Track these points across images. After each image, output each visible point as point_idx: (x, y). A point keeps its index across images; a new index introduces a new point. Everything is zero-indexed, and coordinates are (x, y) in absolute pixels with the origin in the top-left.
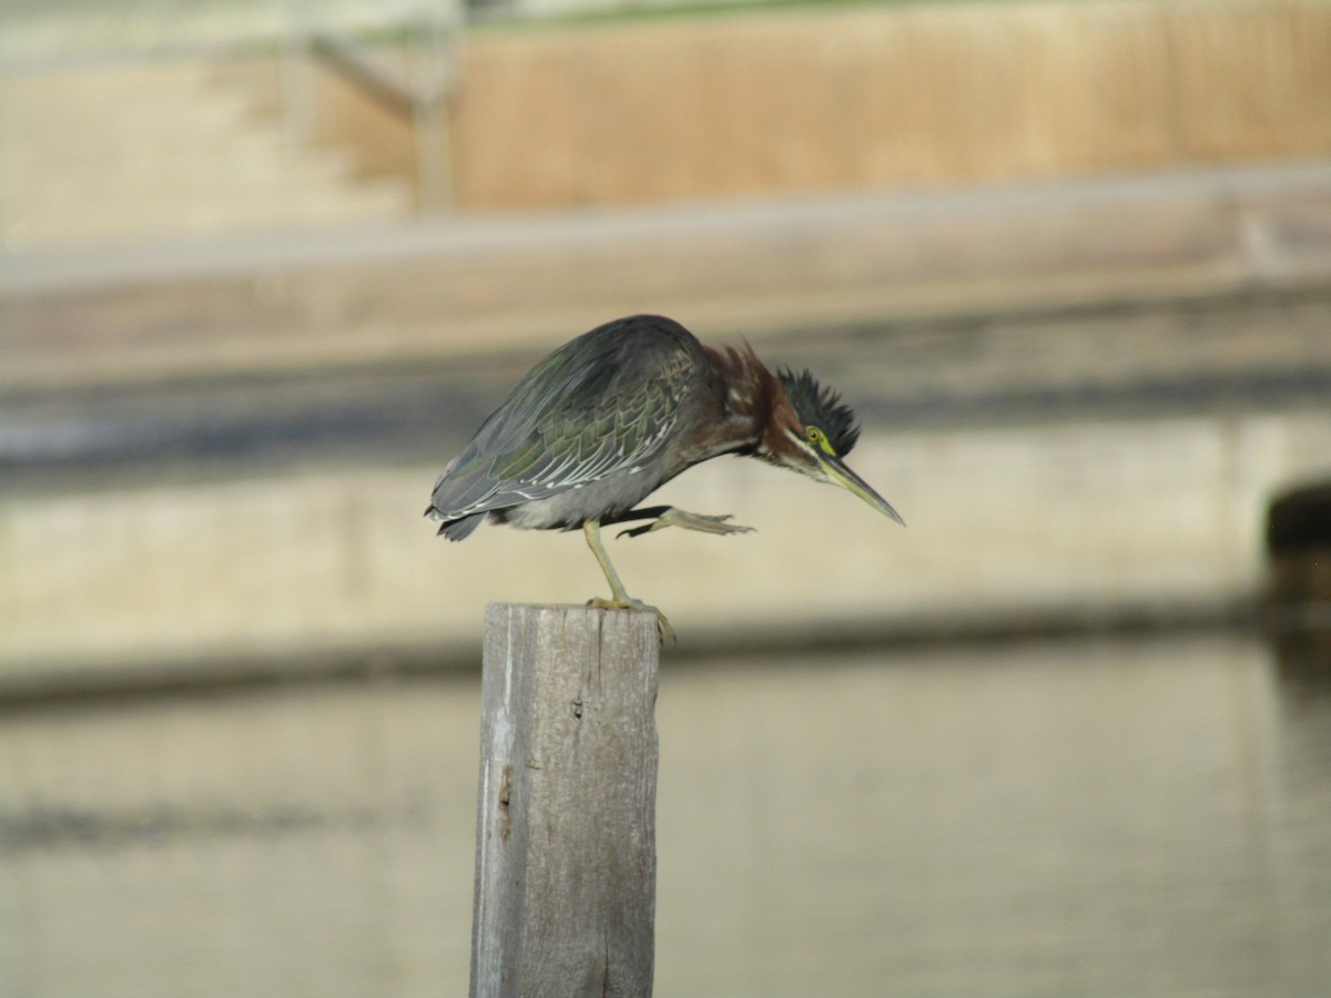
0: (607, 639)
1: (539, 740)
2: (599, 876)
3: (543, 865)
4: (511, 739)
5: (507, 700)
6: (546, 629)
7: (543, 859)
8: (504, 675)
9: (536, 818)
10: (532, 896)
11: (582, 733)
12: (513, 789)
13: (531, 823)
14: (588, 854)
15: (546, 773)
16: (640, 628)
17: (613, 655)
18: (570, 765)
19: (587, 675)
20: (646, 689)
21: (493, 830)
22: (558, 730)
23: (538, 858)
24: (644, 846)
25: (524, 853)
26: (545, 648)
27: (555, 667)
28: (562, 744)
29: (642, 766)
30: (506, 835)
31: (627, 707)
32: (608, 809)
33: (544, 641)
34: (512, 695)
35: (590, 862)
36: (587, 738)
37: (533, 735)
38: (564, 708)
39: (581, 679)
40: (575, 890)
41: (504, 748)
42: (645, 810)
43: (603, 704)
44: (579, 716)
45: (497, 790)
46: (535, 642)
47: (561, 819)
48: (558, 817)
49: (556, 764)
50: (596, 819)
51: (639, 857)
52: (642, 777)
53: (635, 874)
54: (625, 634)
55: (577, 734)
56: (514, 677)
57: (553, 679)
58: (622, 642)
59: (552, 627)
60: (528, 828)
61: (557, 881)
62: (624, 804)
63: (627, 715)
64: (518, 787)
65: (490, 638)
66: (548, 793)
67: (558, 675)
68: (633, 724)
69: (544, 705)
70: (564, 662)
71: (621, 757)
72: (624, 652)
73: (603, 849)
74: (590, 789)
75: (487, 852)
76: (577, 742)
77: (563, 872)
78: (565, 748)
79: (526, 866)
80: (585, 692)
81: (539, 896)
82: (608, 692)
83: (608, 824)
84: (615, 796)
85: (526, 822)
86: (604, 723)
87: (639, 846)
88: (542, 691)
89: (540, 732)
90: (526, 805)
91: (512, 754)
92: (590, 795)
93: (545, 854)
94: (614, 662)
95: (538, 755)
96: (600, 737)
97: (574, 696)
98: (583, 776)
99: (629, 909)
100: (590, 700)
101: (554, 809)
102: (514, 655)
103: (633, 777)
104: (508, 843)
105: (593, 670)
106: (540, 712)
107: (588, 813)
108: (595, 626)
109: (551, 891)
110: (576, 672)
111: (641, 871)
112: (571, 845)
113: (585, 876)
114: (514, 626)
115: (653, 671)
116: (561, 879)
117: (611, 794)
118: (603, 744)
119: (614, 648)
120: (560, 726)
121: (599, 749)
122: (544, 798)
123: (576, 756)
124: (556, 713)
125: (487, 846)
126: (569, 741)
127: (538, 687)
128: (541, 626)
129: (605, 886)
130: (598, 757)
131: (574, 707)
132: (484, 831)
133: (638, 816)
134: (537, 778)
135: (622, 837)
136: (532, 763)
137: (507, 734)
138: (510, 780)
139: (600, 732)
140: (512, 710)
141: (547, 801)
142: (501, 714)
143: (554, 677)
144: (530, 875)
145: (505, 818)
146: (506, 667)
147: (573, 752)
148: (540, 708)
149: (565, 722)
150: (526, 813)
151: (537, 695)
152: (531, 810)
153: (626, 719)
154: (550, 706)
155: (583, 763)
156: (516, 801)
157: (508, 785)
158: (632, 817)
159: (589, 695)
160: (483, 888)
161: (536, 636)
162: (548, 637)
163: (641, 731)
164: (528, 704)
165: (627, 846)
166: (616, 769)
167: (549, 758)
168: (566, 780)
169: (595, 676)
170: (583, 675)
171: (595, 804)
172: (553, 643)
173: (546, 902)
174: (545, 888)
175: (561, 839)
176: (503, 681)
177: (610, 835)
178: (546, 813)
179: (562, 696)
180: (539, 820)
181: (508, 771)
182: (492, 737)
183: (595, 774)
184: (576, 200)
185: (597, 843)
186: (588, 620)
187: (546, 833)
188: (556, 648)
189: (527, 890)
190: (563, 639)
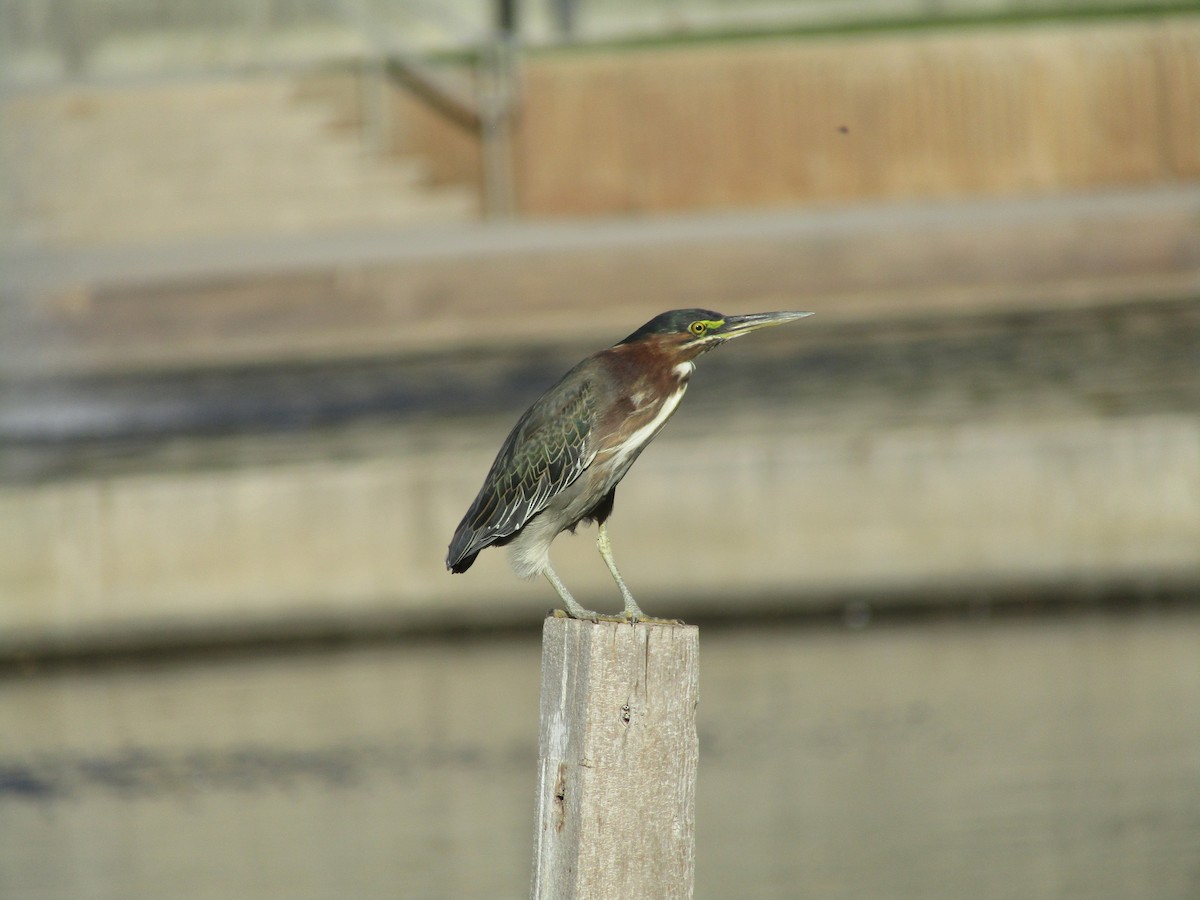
0: (653, 651)
1: (591, 741)
2: (643, 864)
3: (593, 854)
4: (566, 740)
5: (563, 706)
6: (599, 642)
7: (594, 848)
8: (560, 683)
9: (588, 811)
10: (584, 881)
11: (629, 736)
12: (567, 785)
13: (583, 816)
14: (634, 844)
15: (597, 771)
16: (683, 642)
17: (659, 666)
18: (618, 765)
19: (635, 684)
20: (688, 696)
21: (549, 822)
22: (608, 732)
23: (589, 847)
24: (684, 838)
25: (576, 842)
26: (597, 659)
27: (607, 676)
28: (612, 745)
29: (683, 766)
30: (560, 826)
31: (670, 712)
32: (653, 804)
33: (596, 653)
34: (567, 701)
35: (636, 851)
36: (634, 740)
37: (586, 737)
38: (614, 713)
39: (629, 687)
40: (622, 877)
41: (560, 748)
42: (685, 804)
43: (648, 709)
44: (627, 720)
45: (553, 785)
46: (589, 654)
47: (610, 813)
48: (607, 811)
49: (606, 763)
50: (641, 812)
51: (680, 847)
52: (683, 776)
53: (676, 862)
54: (668, 648)
55: (625, 736)
56: (569, 684)
57: (604, 687)
58: (667, 654)
59: (604, 640)
60: (580, 821)
61: (606, 868)
62: (666, 800)
63: (670, 719)
64: (571, 783)
65: (548, 650)
66: (598, 789)
67: (608, 683)
68: (676, 728)
69: (596, 710)
70: (614, 671)
71: (665, 758)
72: (668, 664)
73: (647, 840)
74: (636, 786)
75: (543, 841)
76: (625, 743)
77: (612, 860)
78: (614, 748)
79: (578, 854)
80: (633, 699)
81: (589, 882)
82: (653, 699)
83: (652, 818)
84: (659, 793)
85: (578, 815)
86: (649, 727)
87: (679, 837)
88: (594, 698)
89: (592, 734)
90: (579, 800)
91: (566, 754)
92: (636, 791)
93: (595, 844)
94: (658, 672)
95: (590, 755)
96: (646, 740)
97: (623, 702)
98: (630, 774)
99: (670, 895)
100: (637, 705)
101: (604, 803)
102: (569, 665)
103: (675, 776)
104: (562, 833)
105: (640, 679)
106: (592, 716)
107: (635, 807)
108: (643, 640)
109: (600, 877)
110: (626, 681)
111: (681, 860)
112: (619, 836)
113: (631, 864)
114: (570, 638)
115: (694, 681)
116: (609, 867)
117: (655, 791)
118: (648, 746)
119: (659, 659)
120: (610, 729)
121: (644, 751)
122: (595, 793)
123: (624, 756)
124: (607, 718)
125: (543, 836)
126: (618, 742)
127: (591, 694)
128: (594, 639)
129: (649, 873)
130: (644, 757)
131: (623, 712)
132: (541, 823)
133: (679, 810)
134: (589, 776)
135: (665, 829)
136: (584, 763)
137: (562, 736)
138: (564, 777)
139: (645, 735)
140: (566, 715)
141: (597, 796)
142: (557, 717)
143: (605, 685)
144: (582, 863)
145: (560, 811)
146: (562, 675)
147: (621, 753)
148: (593, 713)
149: (615, 725)
150: (579, 807)
151: (589, 701)
152: (583, 805)
153: (669, 723)
154: (601, 711)
155: (630, 762)
156: (569, 796)
157: (563, 782)
158: (674, 811)
159: (637, 701)
160: (539, 874)
161: (589, 648)
162: (600, 649)
163: (683, 734)
164: (581, 709)
165: (669, 837)
166: (660, 767)
167: (600, 758)
168: (615, 778)
169: (642, 684)
170: (631, 683)
171: (641, 799)
172: (605, 654)
173: (596, 886)
174: (595, 874)
175: (610, 830)
176: (560, 688)
177: (654, 827)
178: (596, 806)
179: (612, 702)
180: (590, 813)
181: (563, 769)
182: (549, 738)
183: (641, 773)
184: (628, 207)
185: (642, 834)
186: (637, 634)
187: (597, 824)
188: (607, 659)
189: (579, 876)
190: (613, 651)
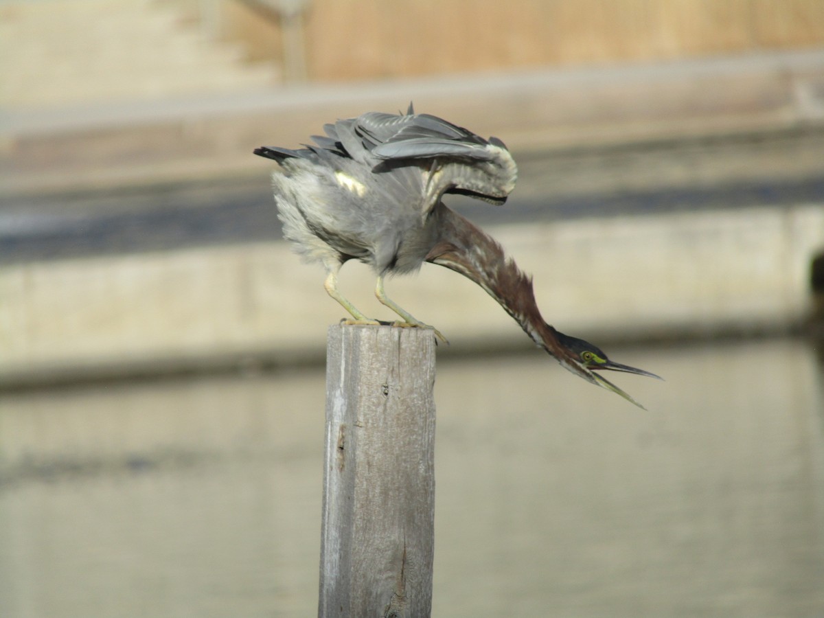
0: (403, 346)
1: (362, 409)
2: (399, 493)
3: (365, 485)
4: (345, 409)
5: (342, 385)
6: (366, 341)
7: (365, 483)
8: (340, 369)
9: (361, 457)
10: (358, 506)
11: (388, 404)
12: (346, 439)
13: (358, 461)
14: (393, 479)
15: (366, 429)
16: (424, 339)
17: (407, 356)
18: (381, 425)
19: (391, 369)
20: (428, 377)
21: (334, 465)
22: (373, 403)
23: (361, 482)
24: (427, 474)
25: (353, 479)
26: (365, 353)
27: (372, 364)
28: (376, 411)
29: (426, 425)
30: (342, 468)
31: (416, 388)
32: (405, 451)
33: (364, 348)
34: (345, 382)
35: (394, 484)
36: (391, 408)
37: (358, 406)
38: (377, 389)
39: (388, 371)
40: (385, 502)
41: (340, 414)
42: (428, 452)
43: (401, 386)
44: (386, 394)
45: (336, 440)
46: (359, 349)
47: (376, 458)
48: (374, 457)
49: (373, 424)
50: (397, 457)
51: (425, 481)
52: (426, 431)
53: (422, 491)
54: (414, 343)
55: (385, 405)
56: (346, 370)
57: (370, 371)
58: (413, 348)
59: (369, 339)
60: (356, 464)
61: (374, 496)
62: (415, 448)
63: (416, 393)
64: (348, 438)
65: (331, 346)
66: (367, 442)
67: (373, 368)
68: (420, 399)
69: (365, 387)
70: (377, 360)
71: (413, 420)
72: (414, 355)
73: (402, 476)
74: (393, 439)
75: (330, 479)
76: (385, 410)
77: (378, 490)
78: (378, 413)
79: (354, 487)
80: (390, 380)
81: (362, 506)
82: (404, 379)
83: (405, 461)
84: (409, 443)
85: (354, 460)
86: (402, 398)
87: (424, 474)
88: (364, 379)
89: (362, 404)
90: (354, 449)
91: (345, 418)
92: (394, 443)
93: (366, 480)
94: (408, 361)
95: (361, 418)
96: (400, 407)
97: (383, 382)
98: (389, 431)
99: (418, 514)
100: (393, 384)
101: (371, 452)
102: (346, 357)
103: (420, 432)
104: (343, 473)
105: (395, 365)
106: (362, 392)
107: (393, 454)
108: (396, 338)
109: (370, 502)
110: (385, 367)
111: (425, 490)
112: (382, 474)
113: (391, 493)
114: (346, 338)
115: (432, 366)
116: (376, 495)
117: (406, 442)
118: (401, 411)
119: (408, 352)
120: (375, 401)
121: (398, 415)
122: (365, 445)
123: (385, 419)
124: (372, 392)
125: (330, 475)
126: (380, 409)
127: (361, 376)
128: (363, 338)
129: (403, 499)
130: (398, 419)
131: (384, 388)
132: (328, 466)
133: (424, 456)
134: (361, 433)
135: (414, 469)
136: (358, 423)
137: (342, 406)
138: (344, 434)
139: (399, 404)
140: (345, 391)
141: (367, 447)
142: (338, 393)
143: (371, 370)
144: (357, 492)
145: (341, 457)
146: (340, 365)
147: (383, 416)
148: (363, 389)
149: (378, 398)
150: (354, 454)
151: (360, 381)
152: (357, 452)
153: (415, 395)
154: (368, 388)
155: (389, 423)
156: (348, 447)
157: (343, 437)
158: (420, 456)
159: (393, 381)
160: (327, 501)
161: (359, 344)
162: (367, 345)
163: (425, 403)
164: (354, 387)
165: (417, 474)
166: (409, 427)
167: (368, 420)
168: (379, 434)
169: (396, 369)
170: (389, 368)
171: (397, 448)
172: (370, 349)
173: (367, 509)
174: (366, 501)
175: (376, 470)
176: (340, 373)
177: (406, 467)
178: (366, 454)
179: (376, 382)
180: (362, 459)
181: (343, 428)
182: (333, 407)
183: (397, 430)
185: (398, 472)
186: (392, 335)
187: (367, 466)
188: (372, 352)
189: (355, 502)
190: (376, 346)
